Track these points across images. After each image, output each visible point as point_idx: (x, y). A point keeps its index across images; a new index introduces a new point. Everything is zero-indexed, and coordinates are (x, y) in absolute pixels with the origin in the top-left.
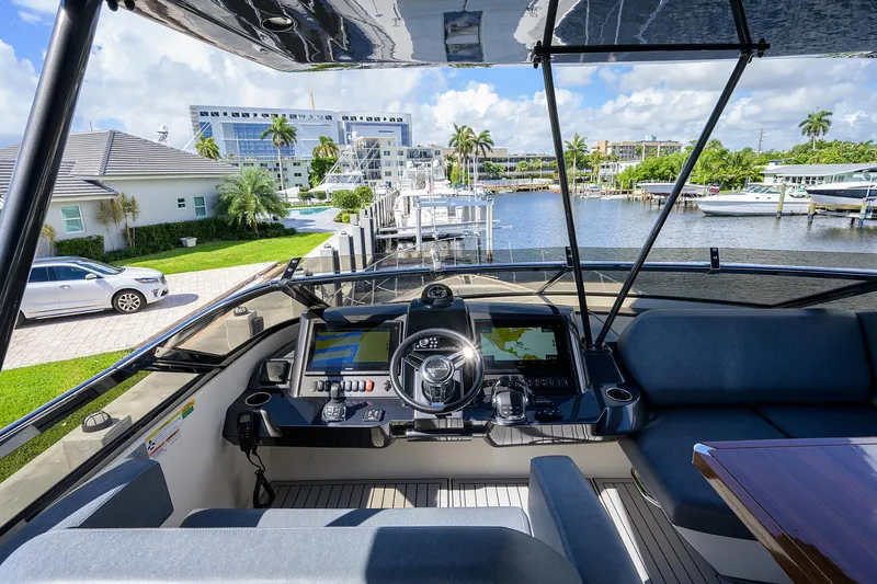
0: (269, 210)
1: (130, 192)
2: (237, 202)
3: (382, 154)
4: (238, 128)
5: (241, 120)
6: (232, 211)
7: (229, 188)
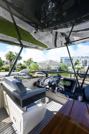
0: (66, 69)
1: (51, 66)
2: (62, 68)
3: (87, 62)
4: (66, 59)
5: (66, 58)
6: (61, 69)
7: (62, 66)
